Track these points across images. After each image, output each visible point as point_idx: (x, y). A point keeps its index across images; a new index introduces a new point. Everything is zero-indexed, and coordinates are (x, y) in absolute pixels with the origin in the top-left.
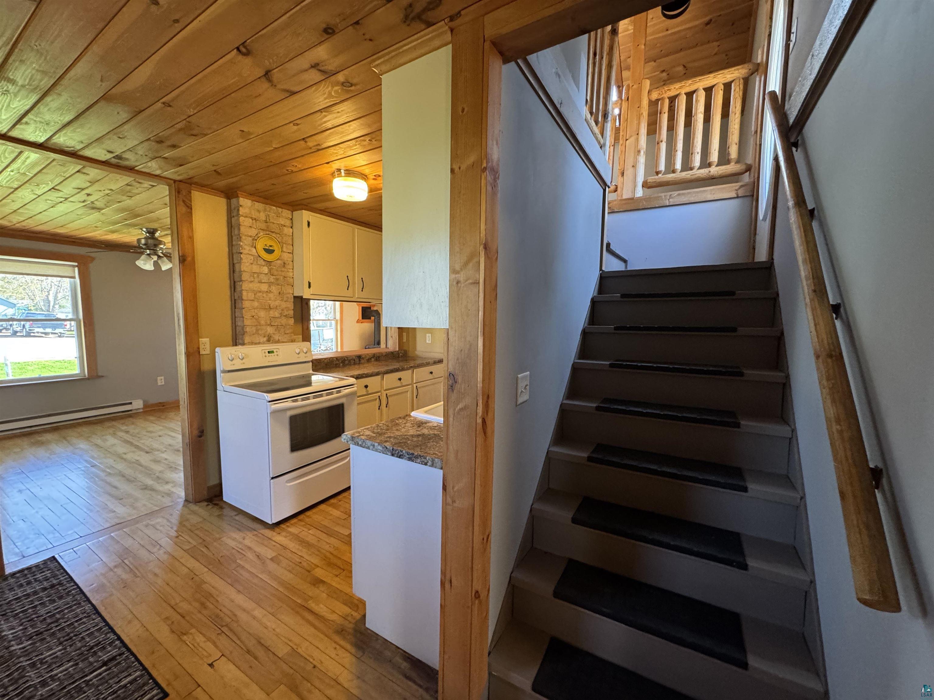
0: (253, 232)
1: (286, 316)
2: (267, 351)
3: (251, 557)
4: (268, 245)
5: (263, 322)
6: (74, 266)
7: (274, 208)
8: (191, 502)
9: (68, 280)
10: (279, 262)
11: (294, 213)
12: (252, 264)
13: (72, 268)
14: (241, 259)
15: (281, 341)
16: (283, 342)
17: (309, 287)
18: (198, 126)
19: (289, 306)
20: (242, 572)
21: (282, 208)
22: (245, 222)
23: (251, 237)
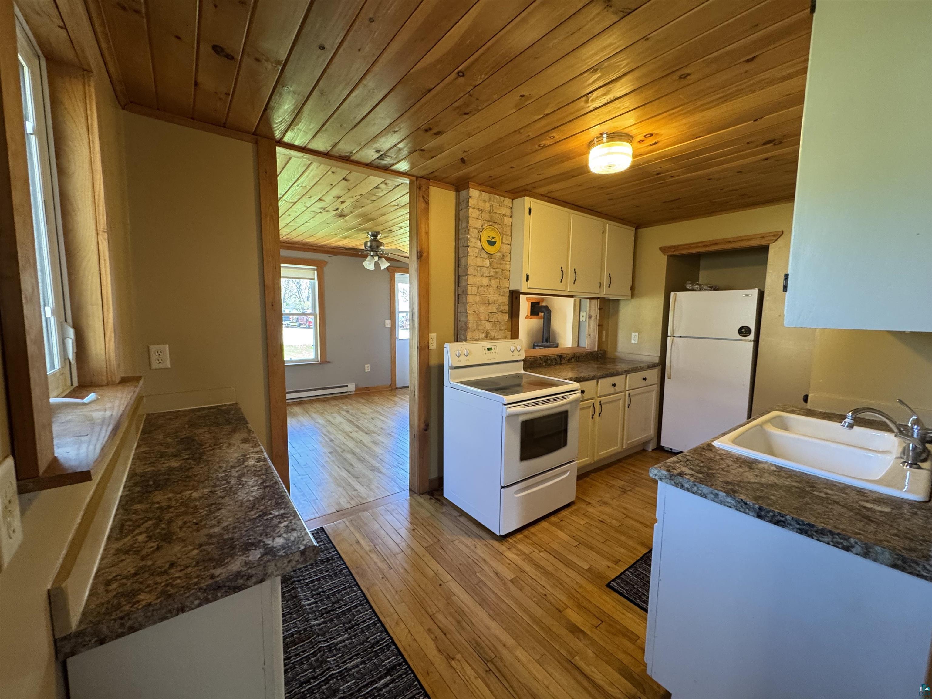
0: (479, 223)
1: (501, 311)
2: (486, 348)
3: (488, 571)
4: (491, 237)
5: (482, 318)
6: (314, 270)
7: (498, 197)
8: (415, 493)
10: (499, 254)
11: (514, 201)
12: (477, 257)
13: (312, 271)
14: (468, 252)
15: (496, 337)
16: (498, 339)
17: (527, 280)
18: (477, 99)
19: (505, 301)
20: (484, 588)
21: (504, 197)
22: (473, 213)
23: (477, 229)
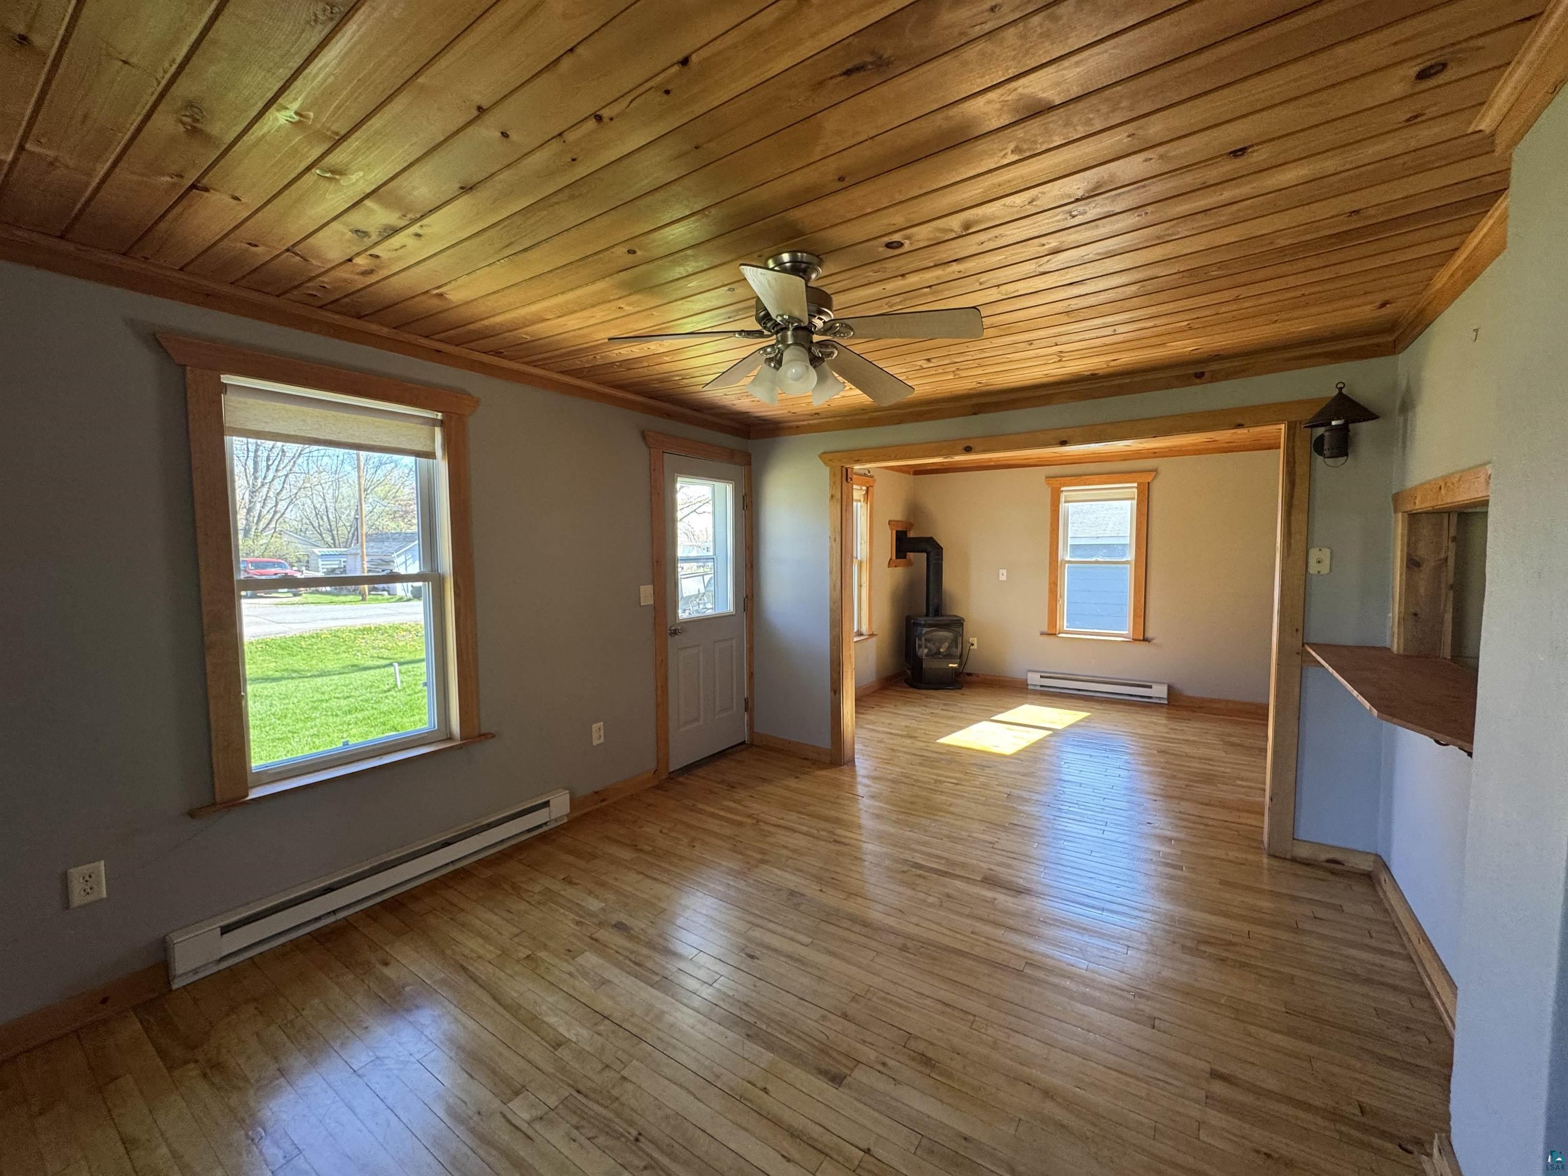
6: (433, 422)
9: (410, 460)
13: (426, 428)
